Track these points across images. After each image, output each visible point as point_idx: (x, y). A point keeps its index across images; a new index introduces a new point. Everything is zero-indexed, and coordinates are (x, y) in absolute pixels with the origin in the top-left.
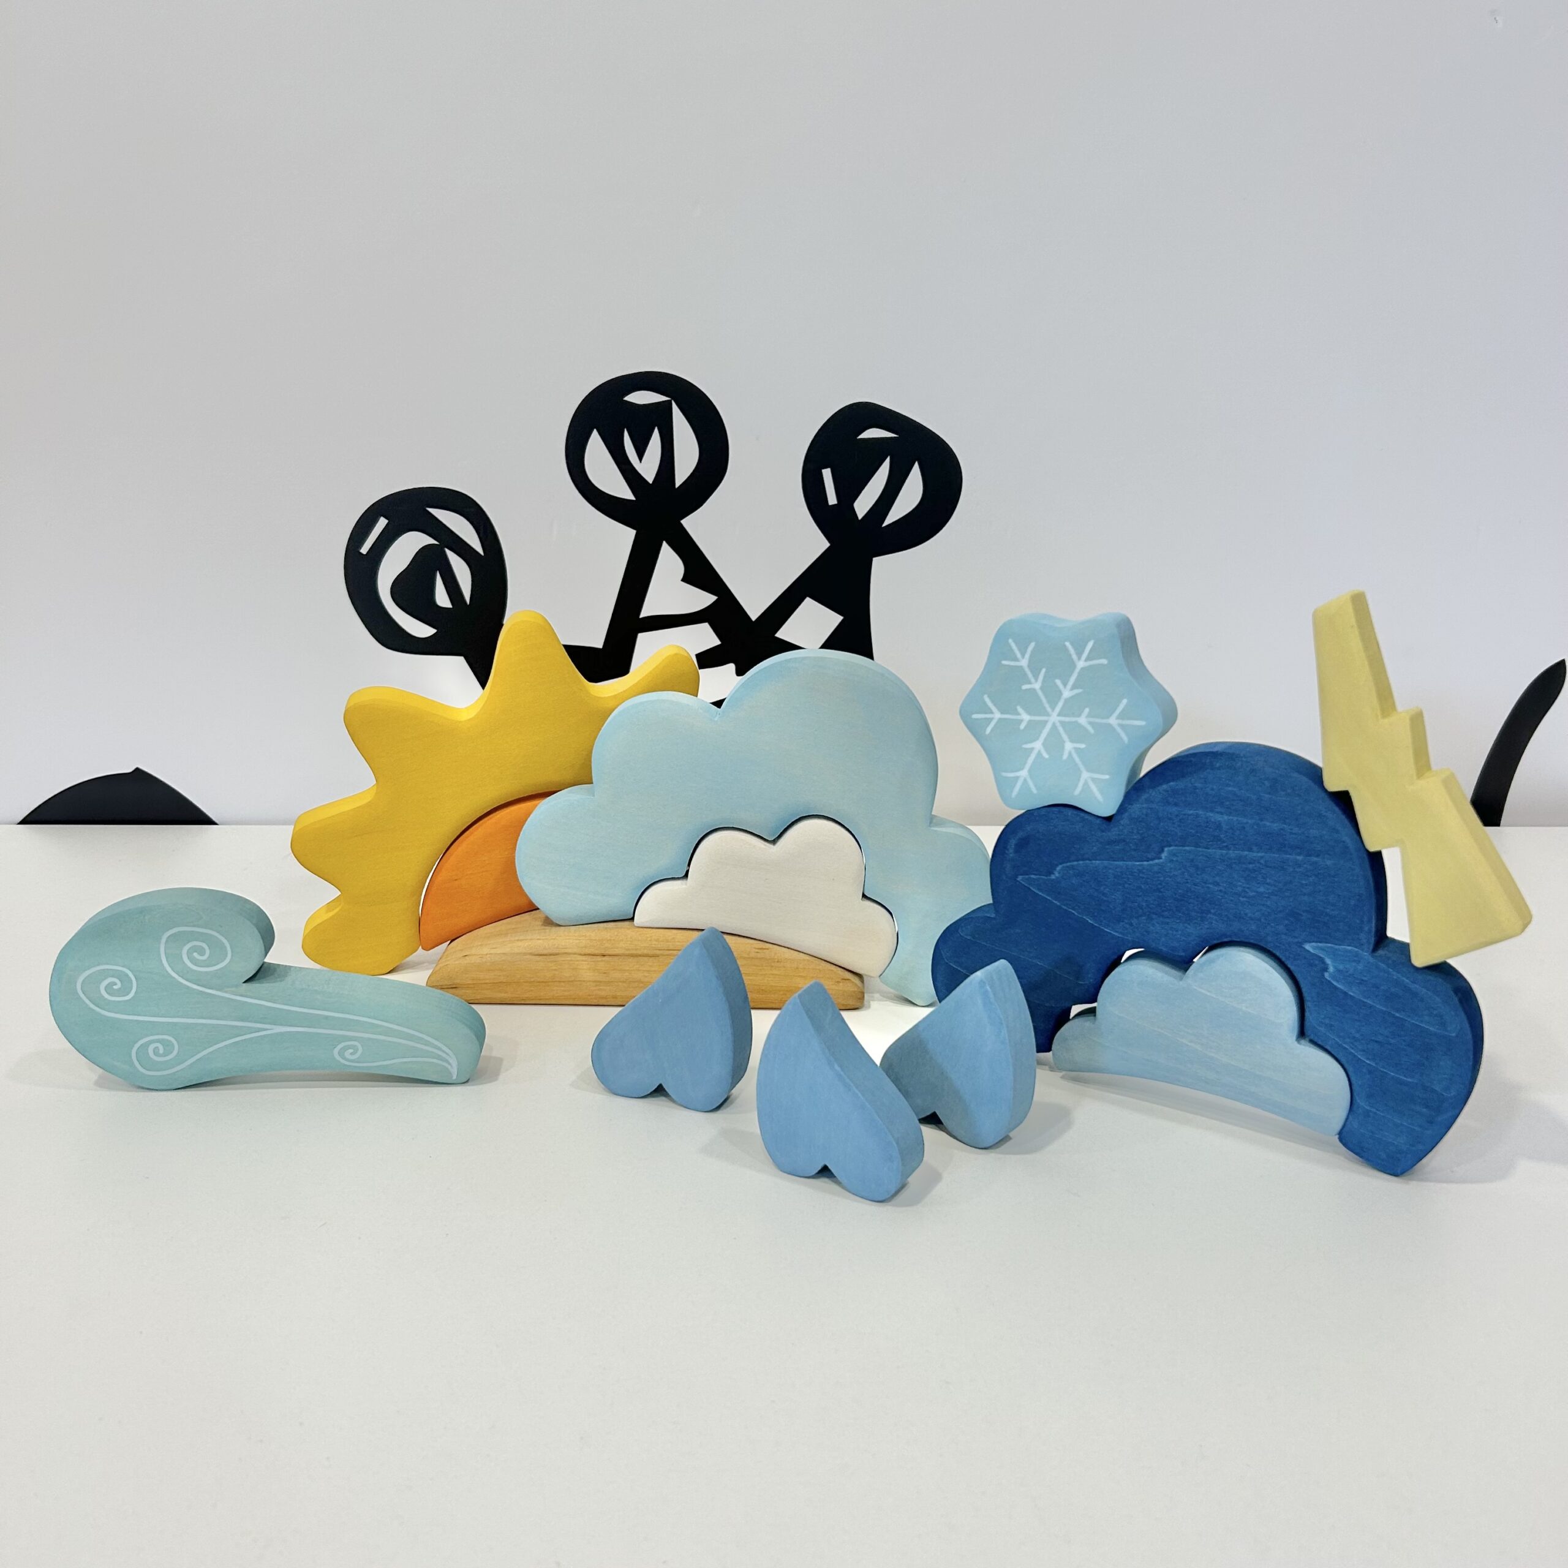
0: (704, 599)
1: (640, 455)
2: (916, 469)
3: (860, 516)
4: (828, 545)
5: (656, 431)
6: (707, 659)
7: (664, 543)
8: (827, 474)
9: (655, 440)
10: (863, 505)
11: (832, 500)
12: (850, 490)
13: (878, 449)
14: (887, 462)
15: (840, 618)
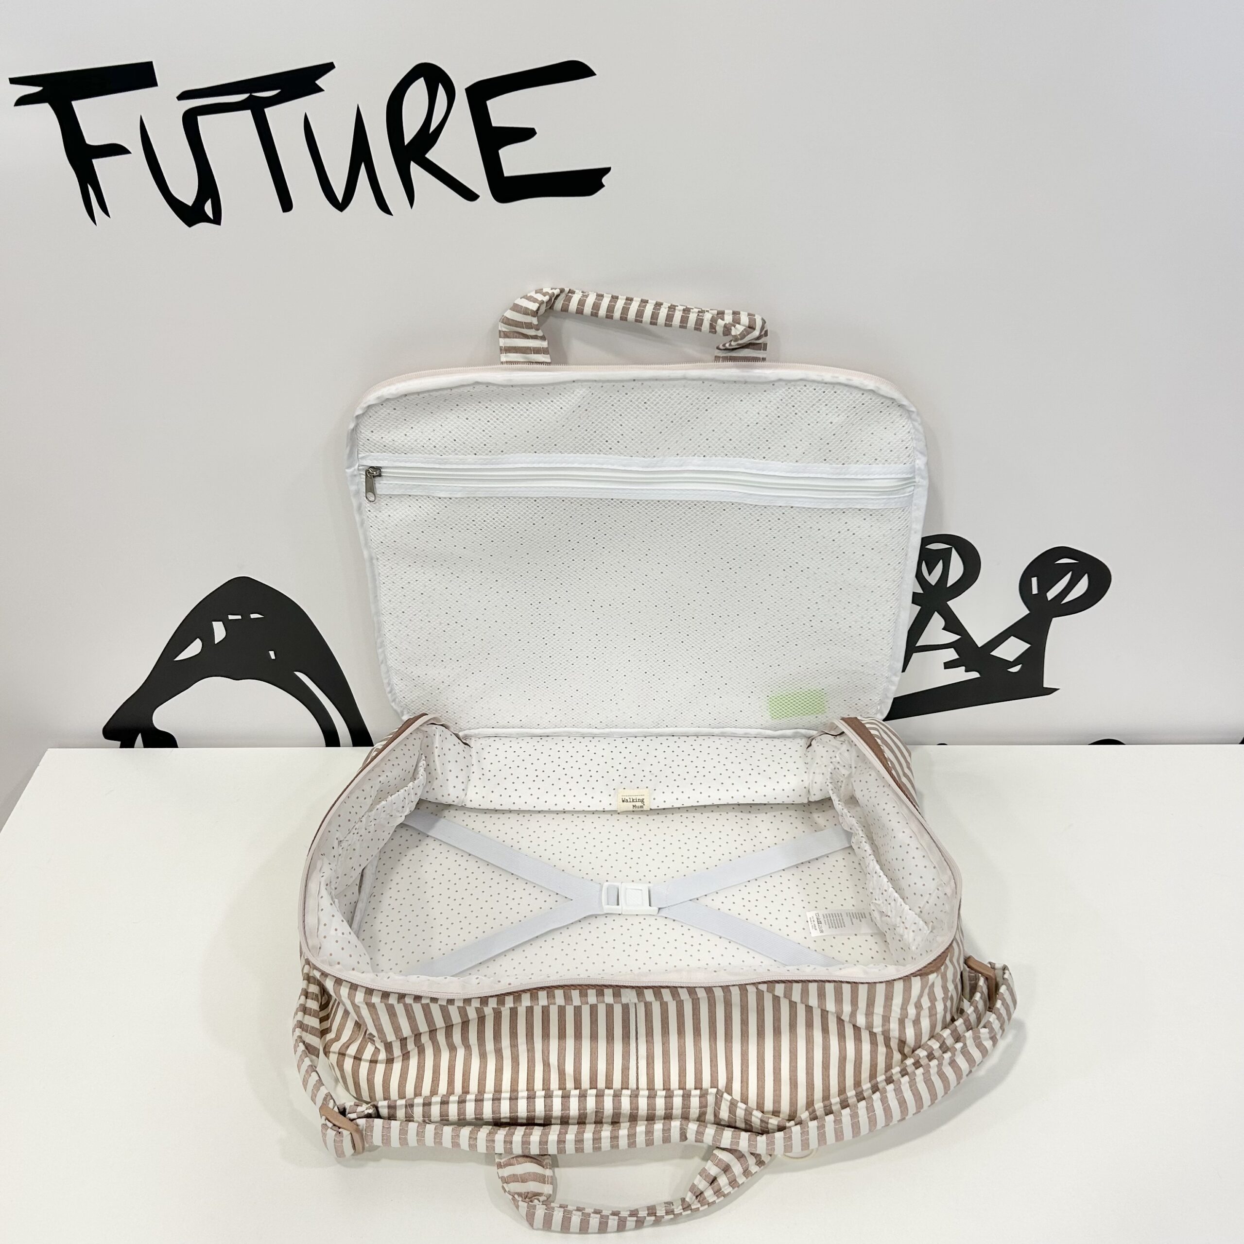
0: (953, 637)
1: (930, 573)
2: (1086, 577)
3: (1049, 599)
4: (1026, 612)
5: (941, 562)
6: (948, 665)
7: (936, 613)
8: (1034, 580)
9: (940, 566)
10: (1051, 595)
11: (1035, 591)
12: (1044, 587)
13: (1066, 568)
14: (1070, 573)
15: (1029, 645)
